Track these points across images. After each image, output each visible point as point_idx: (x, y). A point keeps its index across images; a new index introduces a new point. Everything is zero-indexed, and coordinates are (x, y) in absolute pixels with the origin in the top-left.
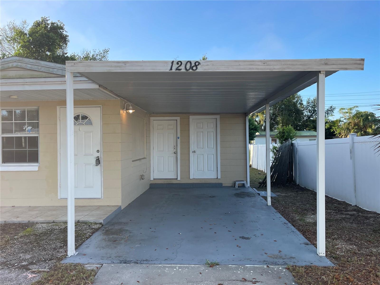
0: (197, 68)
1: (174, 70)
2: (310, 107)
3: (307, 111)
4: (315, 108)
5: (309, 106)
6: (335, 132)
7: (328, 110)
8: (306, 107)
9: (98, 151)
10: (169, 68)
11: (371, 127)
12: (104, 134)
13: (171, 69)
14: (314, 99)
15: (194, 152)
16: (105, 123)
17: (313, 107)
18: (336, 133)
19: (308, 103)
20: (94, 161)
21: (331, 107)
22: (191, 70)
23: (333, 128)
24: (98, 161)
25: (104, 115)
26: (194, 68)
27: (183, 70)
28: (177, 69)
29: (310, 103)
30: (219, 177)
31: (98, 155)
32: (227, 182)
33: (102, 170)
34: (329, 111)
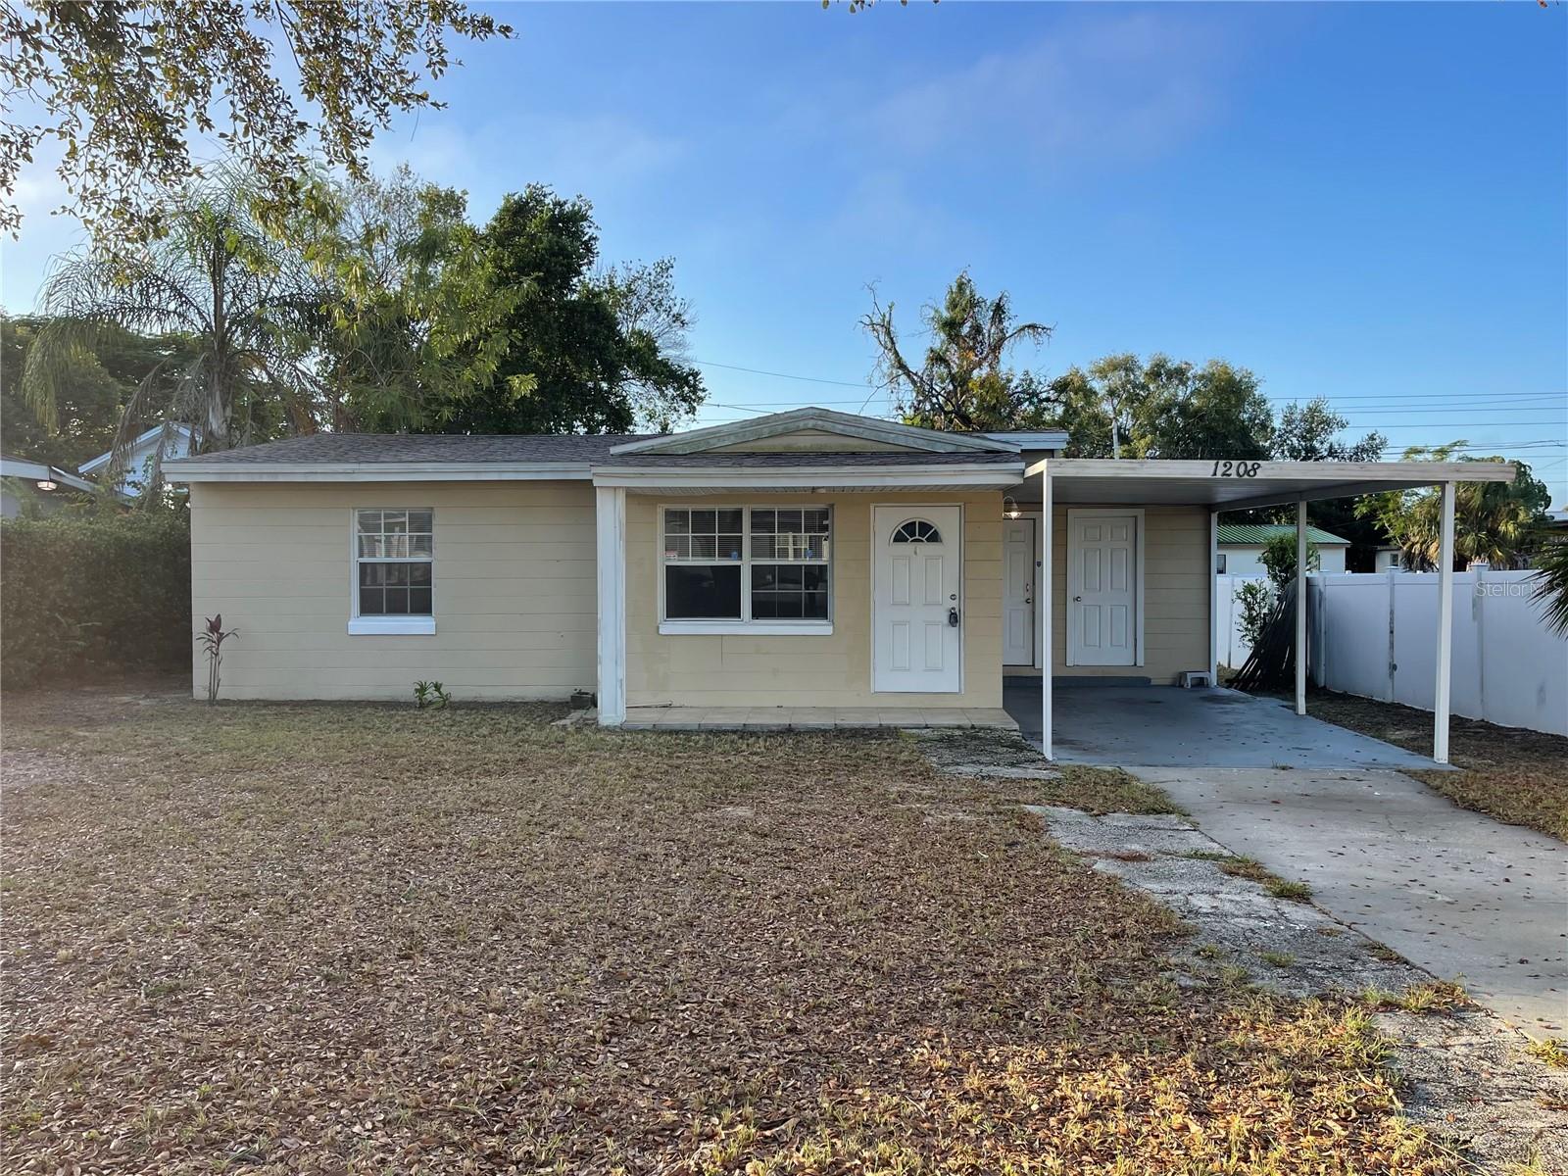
0: (1255, 474)
1: (1219, 476)
2: (1295, 436)
3: (1283, 452)
4: (1312, 439)
5: (1291, 432)
6: (1386, 532)
7: (1358, 447)
8: (1279, 436)
9: (953, 597)
10: (1212, 472)
11: (1513, 515)
12: (965, 562)
13: (1215, 474)
14: (1310, 409)
15: (1077, 599)
16: (967, 541)
17: (1304, 438)
18: (1391, 533)
19: (1289, 422)
20: (945, 618)
21: (1372, 438)
22: (1246, 477)
23: (1381, 516)
24: (954, 618)
25: (965, 522)
26: (1252, 473)
27: (1234, 476)
28: (1224, 474)
29: (1297, 423)
30: (1141, 663)
31: (954, 604)
32: (1162, 675)
33: (962, 636)
34: (1363, 450)
